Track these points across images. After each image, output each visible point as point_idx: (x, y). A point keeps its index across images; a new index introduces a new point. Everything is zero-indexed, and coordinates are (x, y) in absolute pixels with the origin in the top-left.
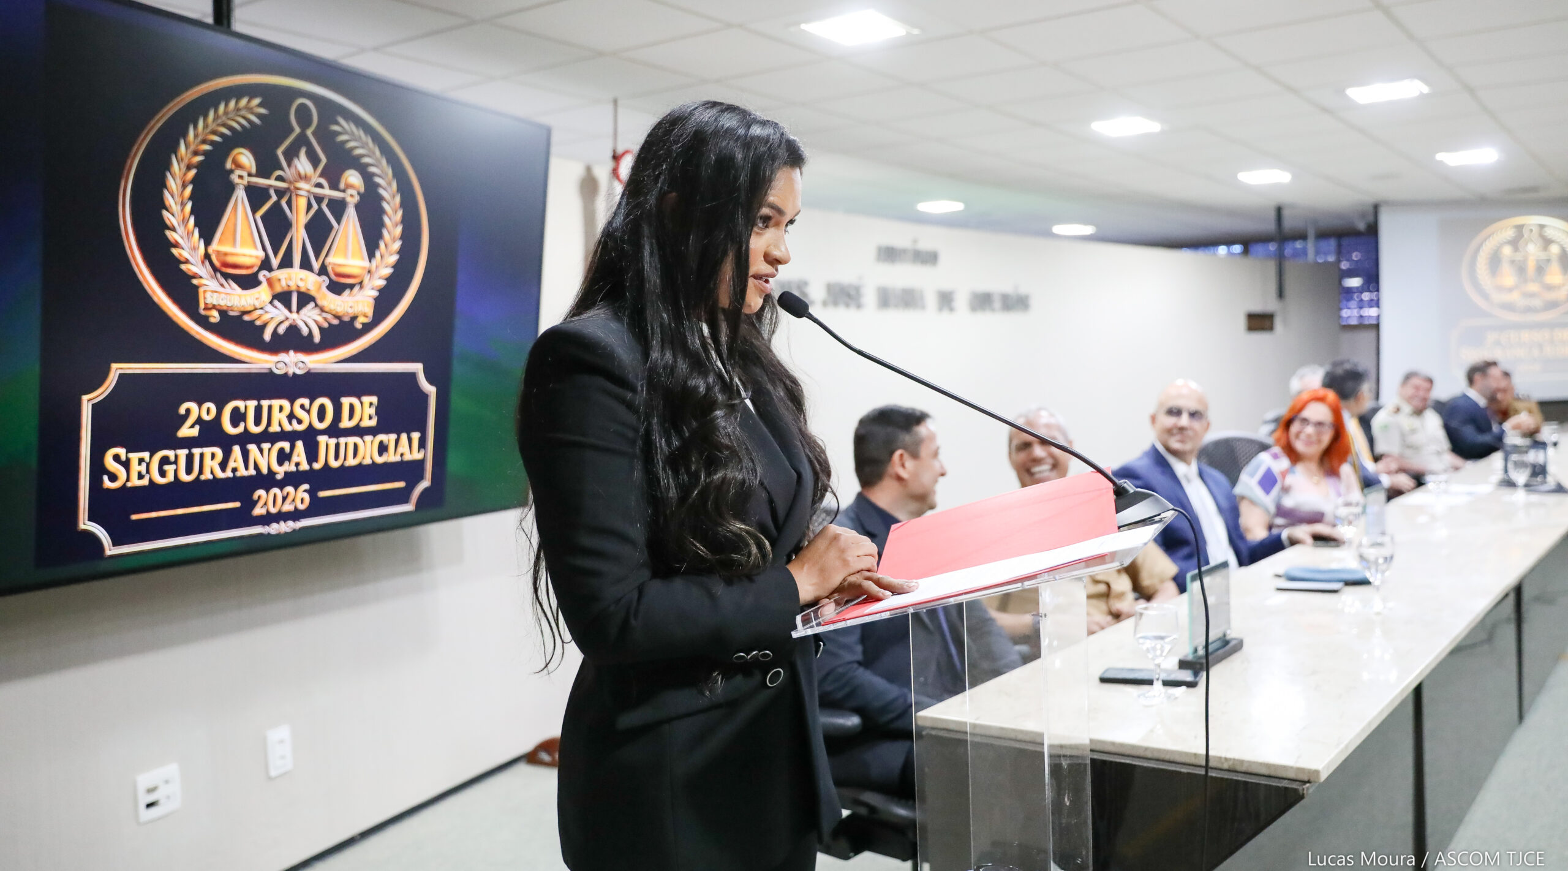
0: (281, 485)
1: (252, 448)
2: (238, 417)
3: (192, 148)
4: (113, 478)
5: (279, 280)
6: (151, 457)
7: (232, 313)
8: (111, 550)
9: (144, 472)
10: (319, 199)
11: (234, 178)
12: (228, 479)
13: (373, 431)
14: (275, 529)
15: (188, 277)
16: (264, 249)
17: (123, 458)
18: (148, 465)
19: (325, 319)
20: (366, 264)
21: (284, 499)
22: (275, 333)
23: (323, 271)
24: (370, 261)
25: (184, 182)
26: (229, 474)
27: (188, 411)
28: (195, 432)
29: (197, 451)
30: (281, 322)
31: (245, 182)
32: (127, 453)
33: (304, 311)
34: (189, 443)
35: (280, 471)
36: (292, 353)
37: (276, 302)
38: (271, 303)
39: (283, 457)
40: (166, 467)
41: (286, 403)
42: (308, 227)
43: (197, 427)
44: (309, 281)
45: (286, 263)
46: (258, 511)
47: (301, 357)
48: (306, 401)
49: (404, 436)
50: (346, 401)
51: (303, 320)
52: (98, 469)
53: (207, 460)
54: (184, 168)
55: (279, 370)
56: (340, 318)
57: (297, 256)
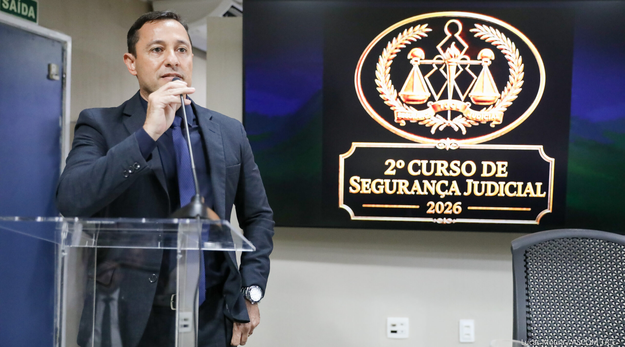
0: (444, 200)
1: (426, 182)
2: (416, 168)
4: (354, 188)
5: (440, 106)
6: (372, 181)
7: (411, 121)
8: (353, 218)
9: (368, 187)
10: (464, 66)
12: (412, 195)
13: (506, 180)
14: (439, 221)
15: (388, 107)
16: (430, 91)
17: (358, 181)
18: (370, 185)
19: (469, 123)
20: (499, 95)
21: (446, 208)
22: (437, 130)
23: (467, 99)
24: (500, 93)
25: (386, 67)
26: (412, 192)
27: (390, 164)
28: (394, 173)
29: (395, 181)
30: (440, 125)
31: (419, 63)
32: (360, 179)
33: (455, 119)
35: (443, 195)
36: (448, 139)
37: (437, 115)
38: (435, 116)
39: (443, 188)
40: (379, 187)
41: (446, 163)
43: (395, 171)
44: (459, 105)
45: (444, 96)
46: (429, 211)
47: (453, 141)
48: (458, 163)
49: (529, 185)
50: (485, 164)
51: (454, 124)
52: (347, 185)
53: (401, 185)
54: (386, 61)
55: (441, 147)
56: (479, 122)
57: (450, 94)
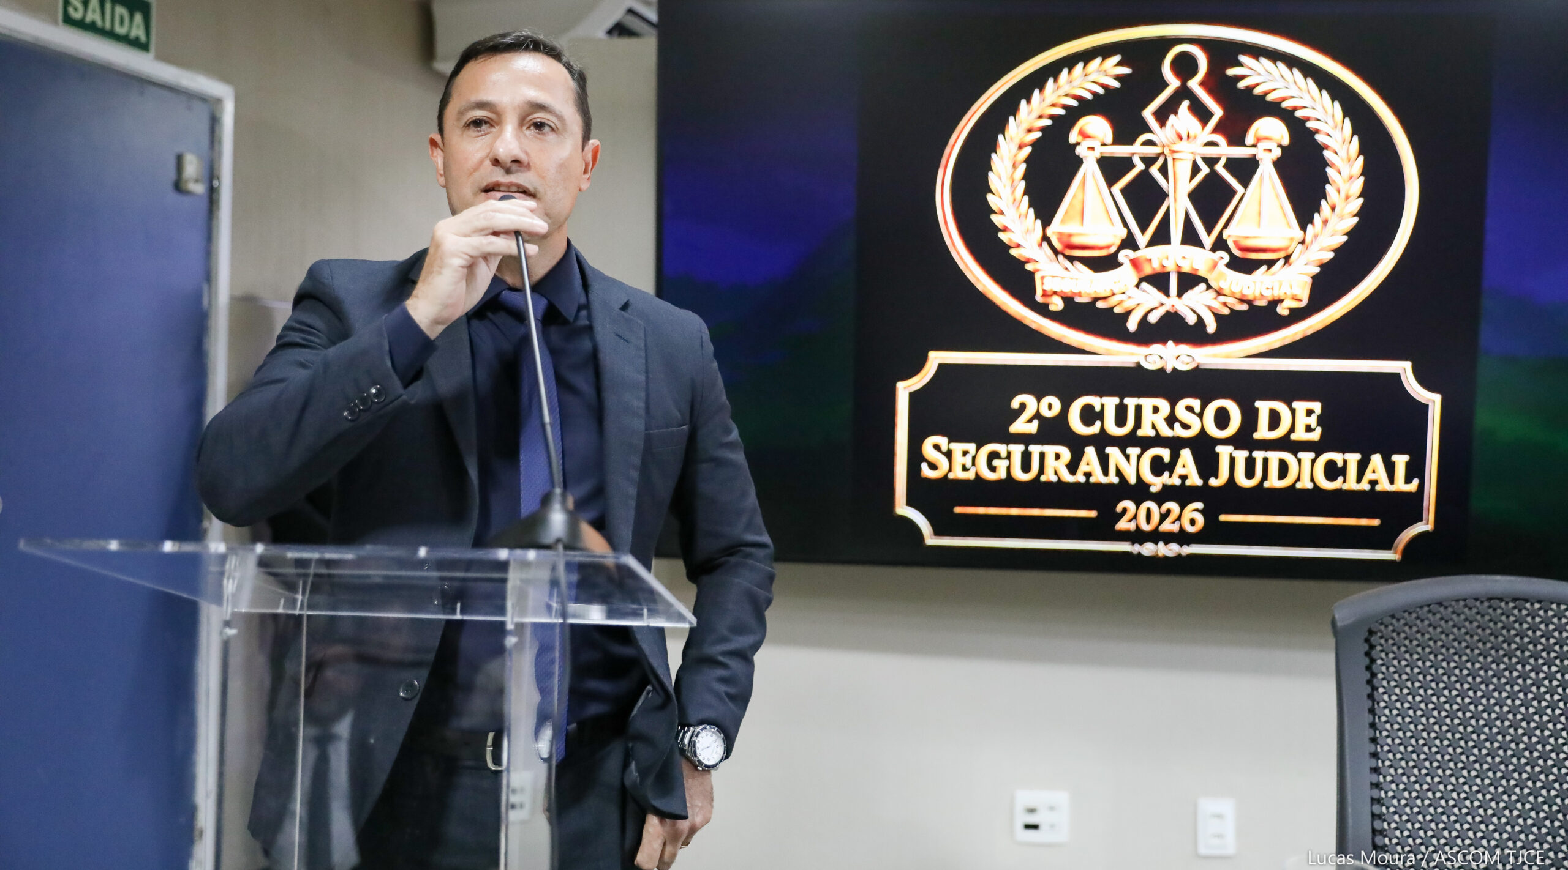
0: (1160, 498)
1: (1113, 452)
2: (1090, 415)
4: (933, 466)
6: (978, 449)
7: (1078, 300)
8: (931, 540)
9: (969, 464)
10: (1211, 162)
11: (1079, 151)
12: (1078, 484)
13: (1317, 448)
14: (1148, 549)
15: (1020, 264)
16: (1125, 224)
17: (944, 449)
18: (974, 458)
19: (1225, 304)
20: (1300, 234)
21: (1164, 517)
22: (1144, 321)
23: (1220, 244)
25: (1014, 164)
26: (1080, 478)
27: (1023, 406)
28: (1033, 428)
29: (1035, 449)
31: (1097, 154)
32: (949, 442)
33: (1189, 295)
35: (1156, 483)
36: (1170, 343)
37: (1144, 285)
38: (1138, 286)
40: (996, 463)
41: (1164, 405)
42: (1194, 196)
43: (1036, 423)
46: (1123, 525)
47: (1184, 349)
48: (1196, 404)
49: (1376, 460)
50: (1263, 407)
51: (1187, 306)
52: (916, 457)
53: (1050, 460)
54: (1015, 148)
55: (1151, 365)
56: (1249, 302)
57: (1176, 230)
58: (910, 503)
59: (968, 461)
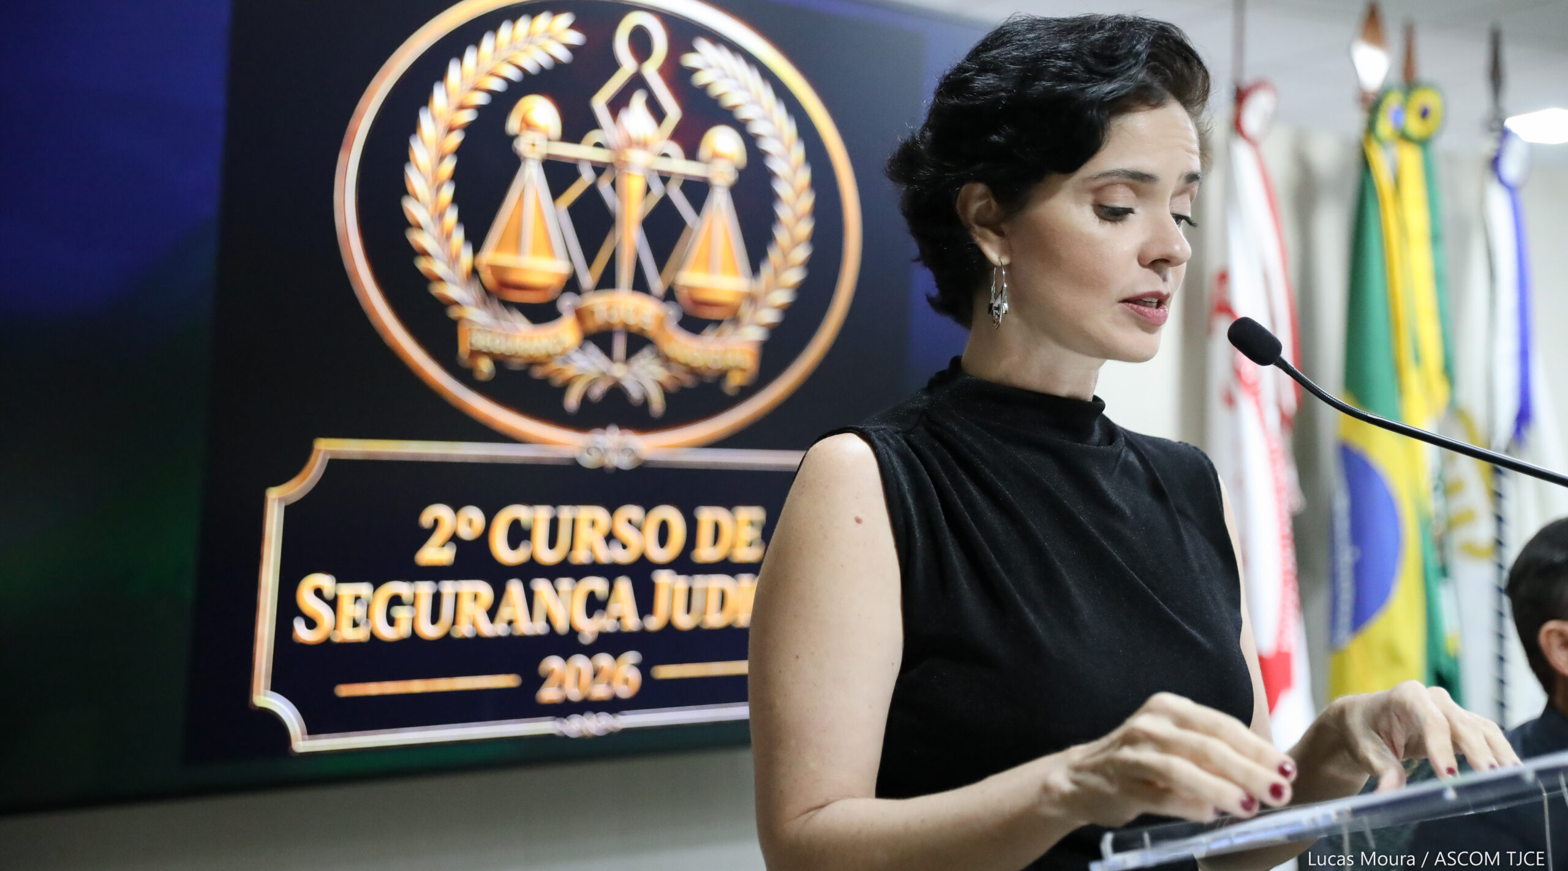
0: (590, 651)
1: (541, 586)
2: (518, 534)
3: (456, 100)
4: (311, 624)
5: (595, 310)
6: (374, 592)
7: (512, 364)
8: (302, 743)
9: (361, 617)
10: (665, 179)
11: (522, 146)
12: (499, 638)
14: (577, 726)
15: (443, 305)
16: (570, 258)
17: (328, 594)
18: (368, 606)
19: (672, 376)
20: (747, 284)
21: (595, 676)
22: (585, 400)
23: (670, 296)
24: (753, 278)
25: (441, 155)
26: (499, 629)
27: (436, 520)
28: (447, 555)
29: (448, 588)
30: (596, 380)
31: (541, 152)
32: (336, 583)
33: (635, 362)
34: (436, 574)
35: (589, 628)
36: (612, 430)
37: (589, 346)
38: (580, 346)
39: (595, 605)
40: (397, 612)
41: (599, 514)
42: (646, 225)
43: (451, 548)
44: (644, 312)
45: (607, 281)
46: (548, 694)
47: (627, 437)
48: (636, 512)
50: (706, 516)
51: (633, 377)
52: (288, 608)
53: (466, 605)
54: (442, 128)
55: (589, 461)
56: (698, 375)
57: (625, 274)
58: (277, 686)
59: (359, 612)
